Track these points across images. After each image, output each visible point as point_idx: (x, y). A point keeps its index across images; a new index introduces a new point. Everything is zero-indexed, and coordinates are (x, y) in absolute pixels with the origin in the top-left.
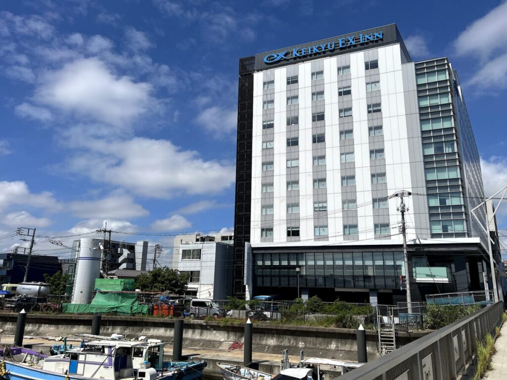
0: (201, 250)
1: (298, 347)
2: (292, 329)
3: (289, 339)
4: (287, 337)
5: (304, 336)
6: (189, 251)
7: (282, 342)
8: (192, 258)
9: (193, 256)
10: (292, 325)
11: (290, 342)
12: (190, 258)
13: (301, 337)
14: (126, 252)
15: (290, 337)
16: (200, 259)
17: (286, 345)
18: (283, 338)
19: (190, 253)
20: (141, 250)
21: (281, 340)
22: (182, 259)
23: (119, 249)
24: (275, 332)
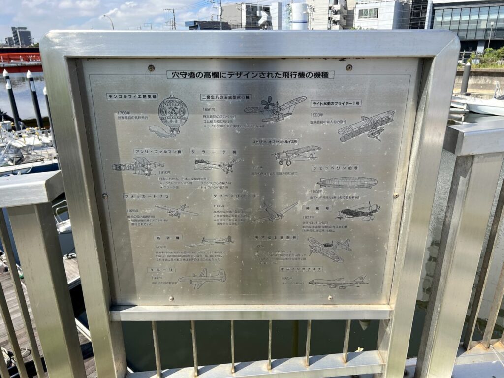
0: (378, 9)
1: (493, 85)
2: (491, 71)
3: (485, 79)
4: (484, 77)
5: (500, 76)
6: (366, 10)
7: (478, 81)
8: (369, 17)
9: (370, 14)
10: (490, 68)
11: (486, 81)
12: (367, 18)
13: (496, 77)
14: (264, 14)
15: (486, 77)
16: (377, 17)
17: (482, 83)
18: (480, 79)
19: (367, 12)
20: (277, 10)
21: (478, 79)
22: (359, 18)
23: (258, 12)
24: (473, 74)
